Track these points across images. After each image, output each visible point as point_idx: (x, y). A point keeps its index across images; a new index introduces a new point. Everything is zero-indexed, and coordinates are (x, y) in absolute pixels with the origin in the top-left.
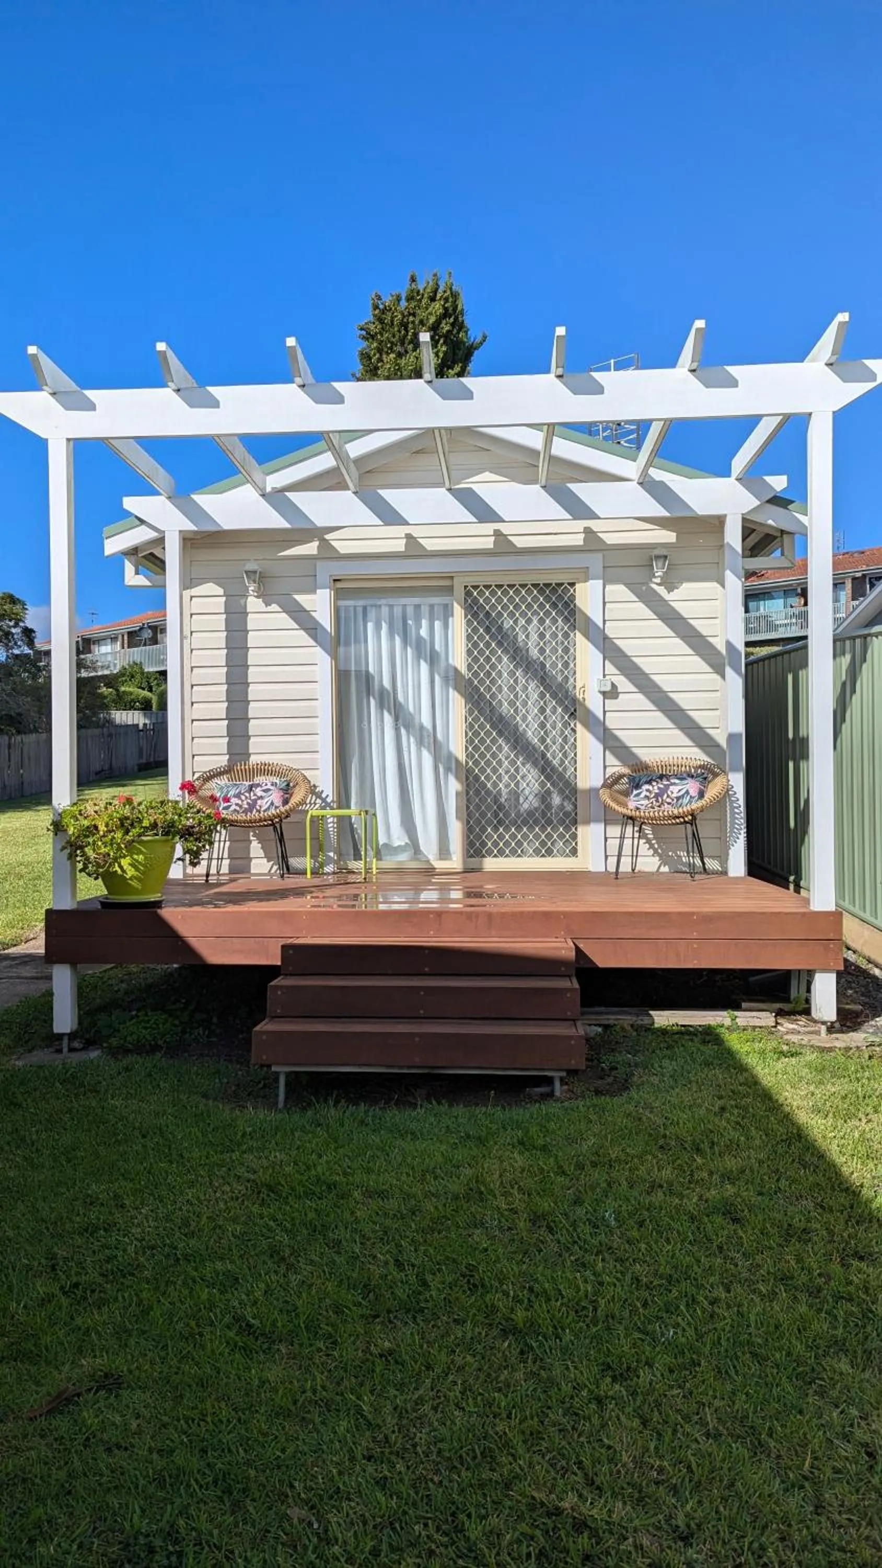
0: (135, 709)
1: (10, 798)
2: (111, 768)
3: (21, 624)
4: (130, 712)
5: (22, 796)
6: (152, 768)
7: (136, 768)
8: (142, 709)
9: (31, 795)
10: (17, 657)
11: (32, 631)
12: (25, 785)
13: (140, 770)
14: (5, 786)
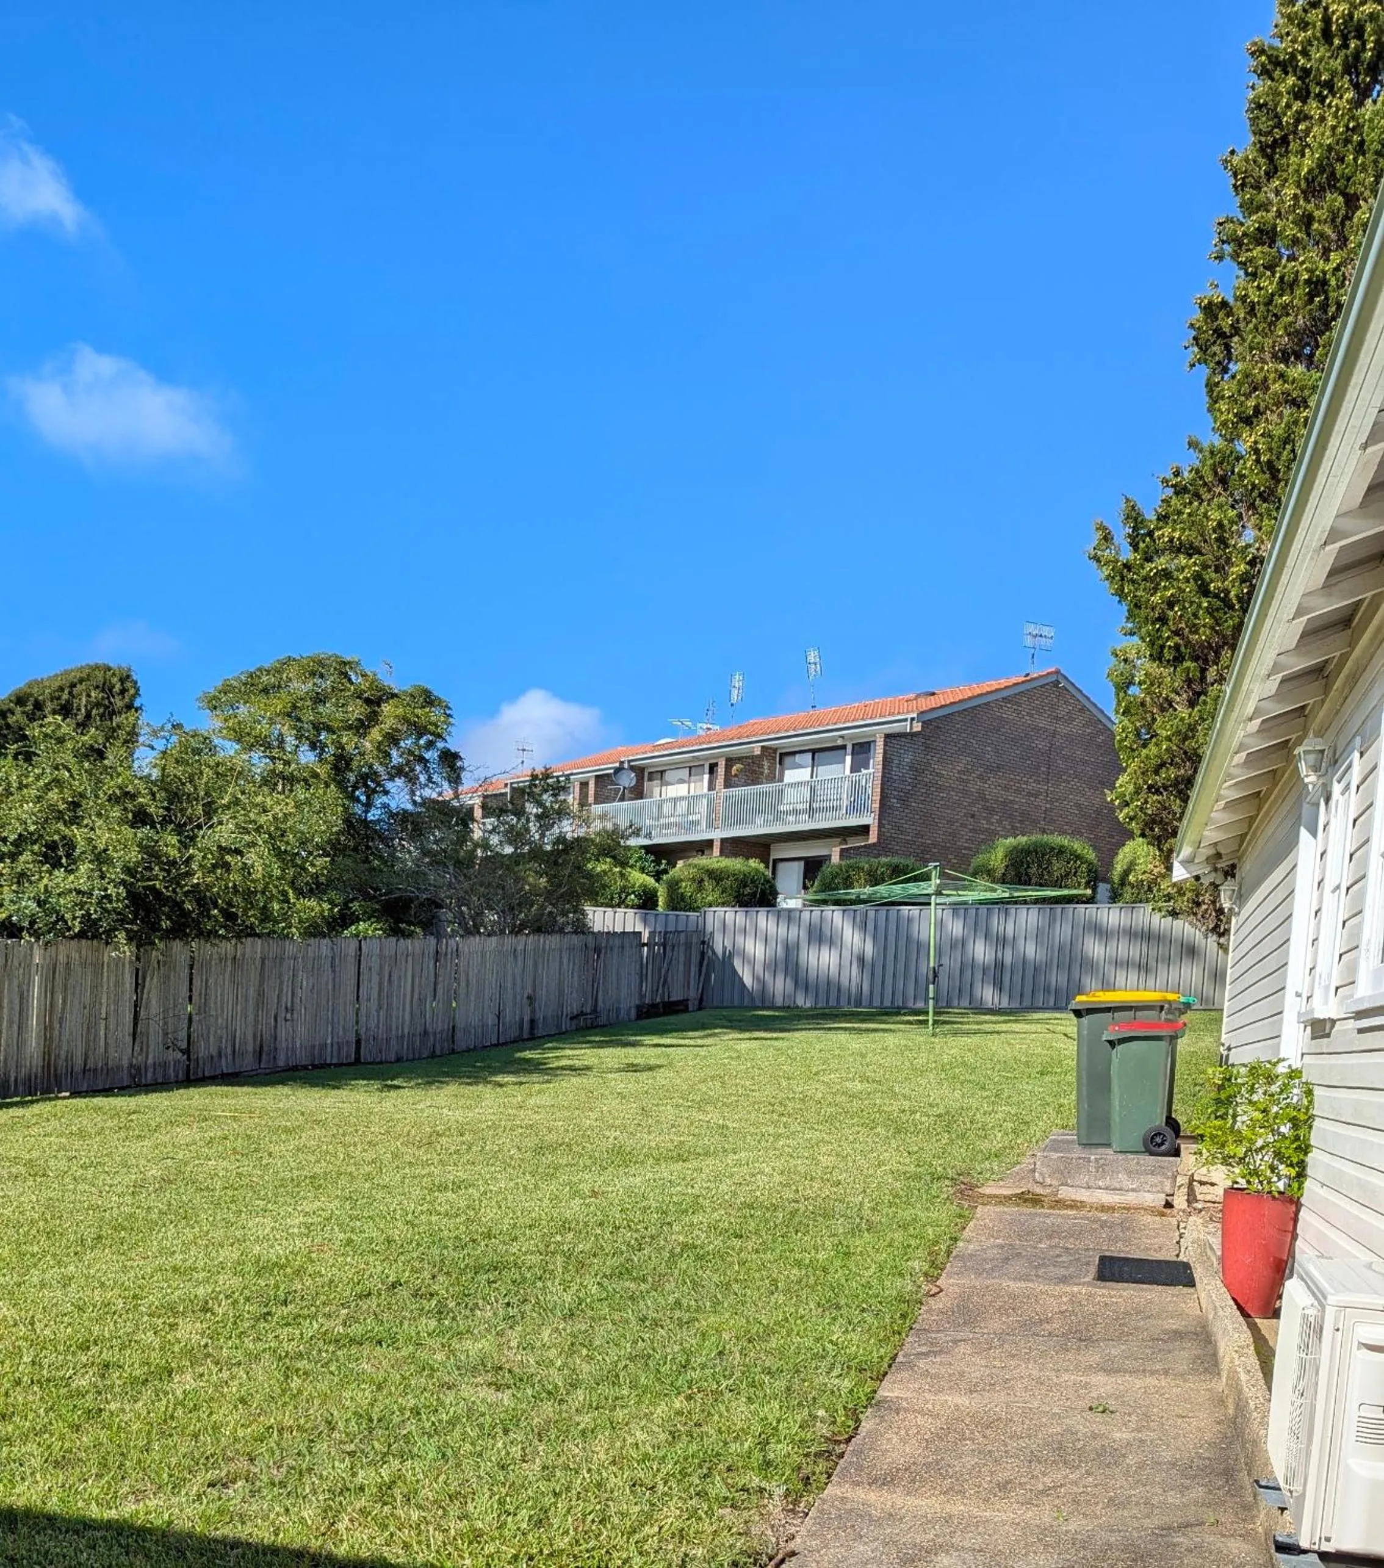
0: (627, 907)
1: (433, 1056)
2: (595, 1010)
3: (440, 745)
4: (621, 911)
5: (453, 1052)
6: (658, 1015)
7: (633, 1012)
8: (639, 907)
9: (468, 1050)
10: (426, 802)
11: (456, 756)
12: (459, 1035)
13: (639, 1017)
14: (426, 1032)
